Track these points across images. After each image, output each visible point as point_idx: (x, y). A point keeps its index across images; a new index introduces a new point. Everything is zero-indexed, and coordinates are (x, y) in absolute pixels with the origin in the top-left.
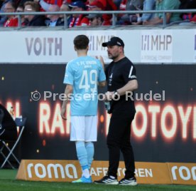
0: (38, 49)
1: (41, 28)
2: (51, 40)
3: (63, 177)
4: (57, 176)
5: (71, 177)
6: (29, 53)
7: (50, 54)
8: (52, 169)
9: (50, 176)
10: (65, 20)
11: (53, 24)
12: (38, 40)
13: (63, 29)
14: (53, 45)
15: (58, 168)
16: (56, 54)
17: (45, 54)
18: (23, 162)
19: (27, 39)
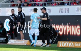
0: (62, 11)
1: (63, 6)
2: (66, 9)
3: (70, 46)
4: (68, 46)
5: (72, 46)
6: (60, 12)
7: (66, 13)
8: (66, 44)
9: (66, 46)
10: (70, 3)
11: (66, 4)
12: (62, 9)
13: (69, 6)
14: (66, 10)
15: (68, 44)
16: (67, 12)
17: (64, 12)
18: (59, 42)
19: (59, 9)
